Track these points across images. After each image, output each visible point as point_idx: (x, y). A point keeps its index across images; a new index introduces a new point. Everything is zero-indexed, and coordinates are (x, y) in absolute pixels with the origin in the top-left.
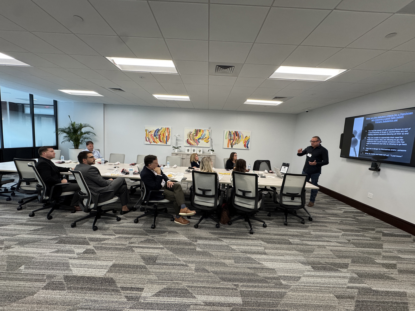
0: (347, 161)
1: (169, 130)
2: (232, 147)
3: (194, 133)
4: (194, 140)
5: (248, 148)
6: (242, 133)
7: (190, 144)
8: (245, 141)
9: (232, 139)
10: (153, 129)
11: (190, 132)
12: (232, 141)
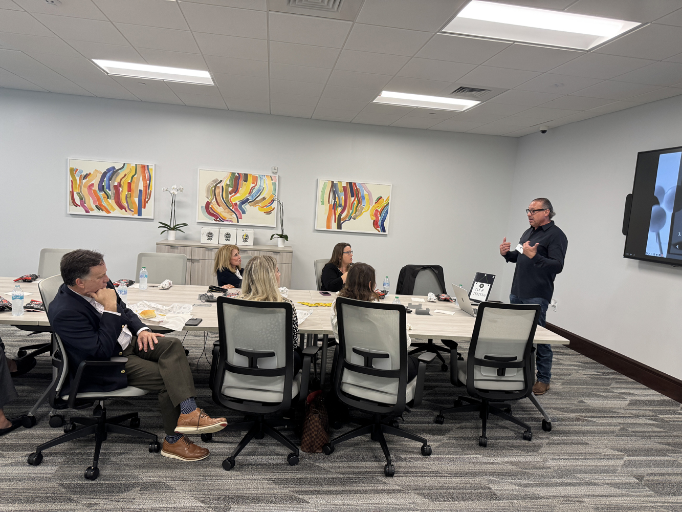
0: (640, 267)
1: (147, 171)
2: (339, 227)
3: (227, 185)
4: (227, 204)
5: (384, 231)
6: (370, 188)
7: (216, 216)
8: (377, 210)
9: (340, 206)
10: (96, 166)
11: (215, 181)
12: (339, 209)
